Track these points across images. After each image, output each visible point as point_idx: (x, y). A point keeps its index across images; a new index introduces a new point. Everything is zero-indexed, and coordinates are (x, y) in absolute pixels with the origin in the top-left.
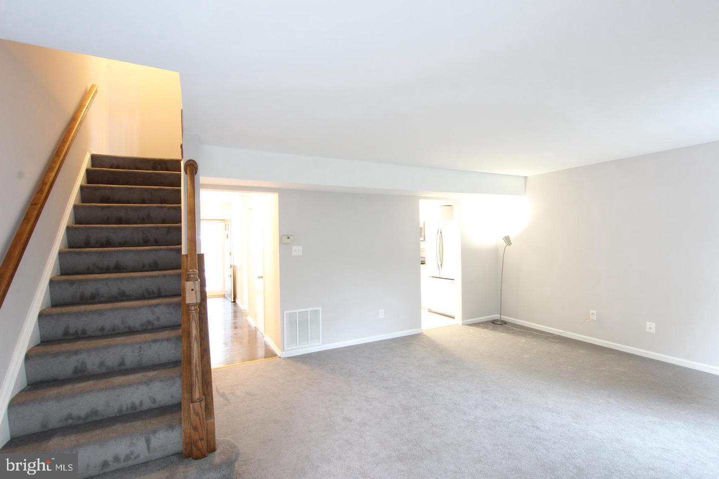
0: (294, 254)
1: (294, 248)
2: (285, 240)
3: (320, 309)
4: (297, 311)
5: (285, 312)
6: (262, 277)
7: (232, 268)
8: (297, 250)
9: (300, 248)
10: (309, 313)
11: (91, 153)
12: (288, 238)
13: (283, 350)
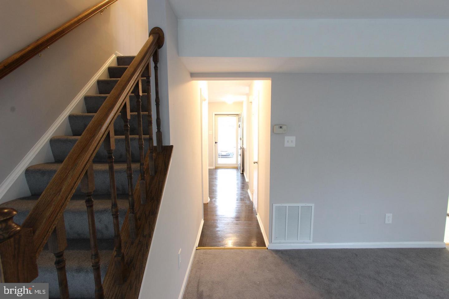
0: (286, 145)
1: (287, 138)
2: (277, 130)
3: (313, 205)
4: (287, 205)
5: (275, 205)
6: (257, 163)
7: (242, 149)
8: (290, 141)
9: (293, 138)
10: (300, 208)
11: (117, 56)
12: (281, 127)
13: (271, 241)
